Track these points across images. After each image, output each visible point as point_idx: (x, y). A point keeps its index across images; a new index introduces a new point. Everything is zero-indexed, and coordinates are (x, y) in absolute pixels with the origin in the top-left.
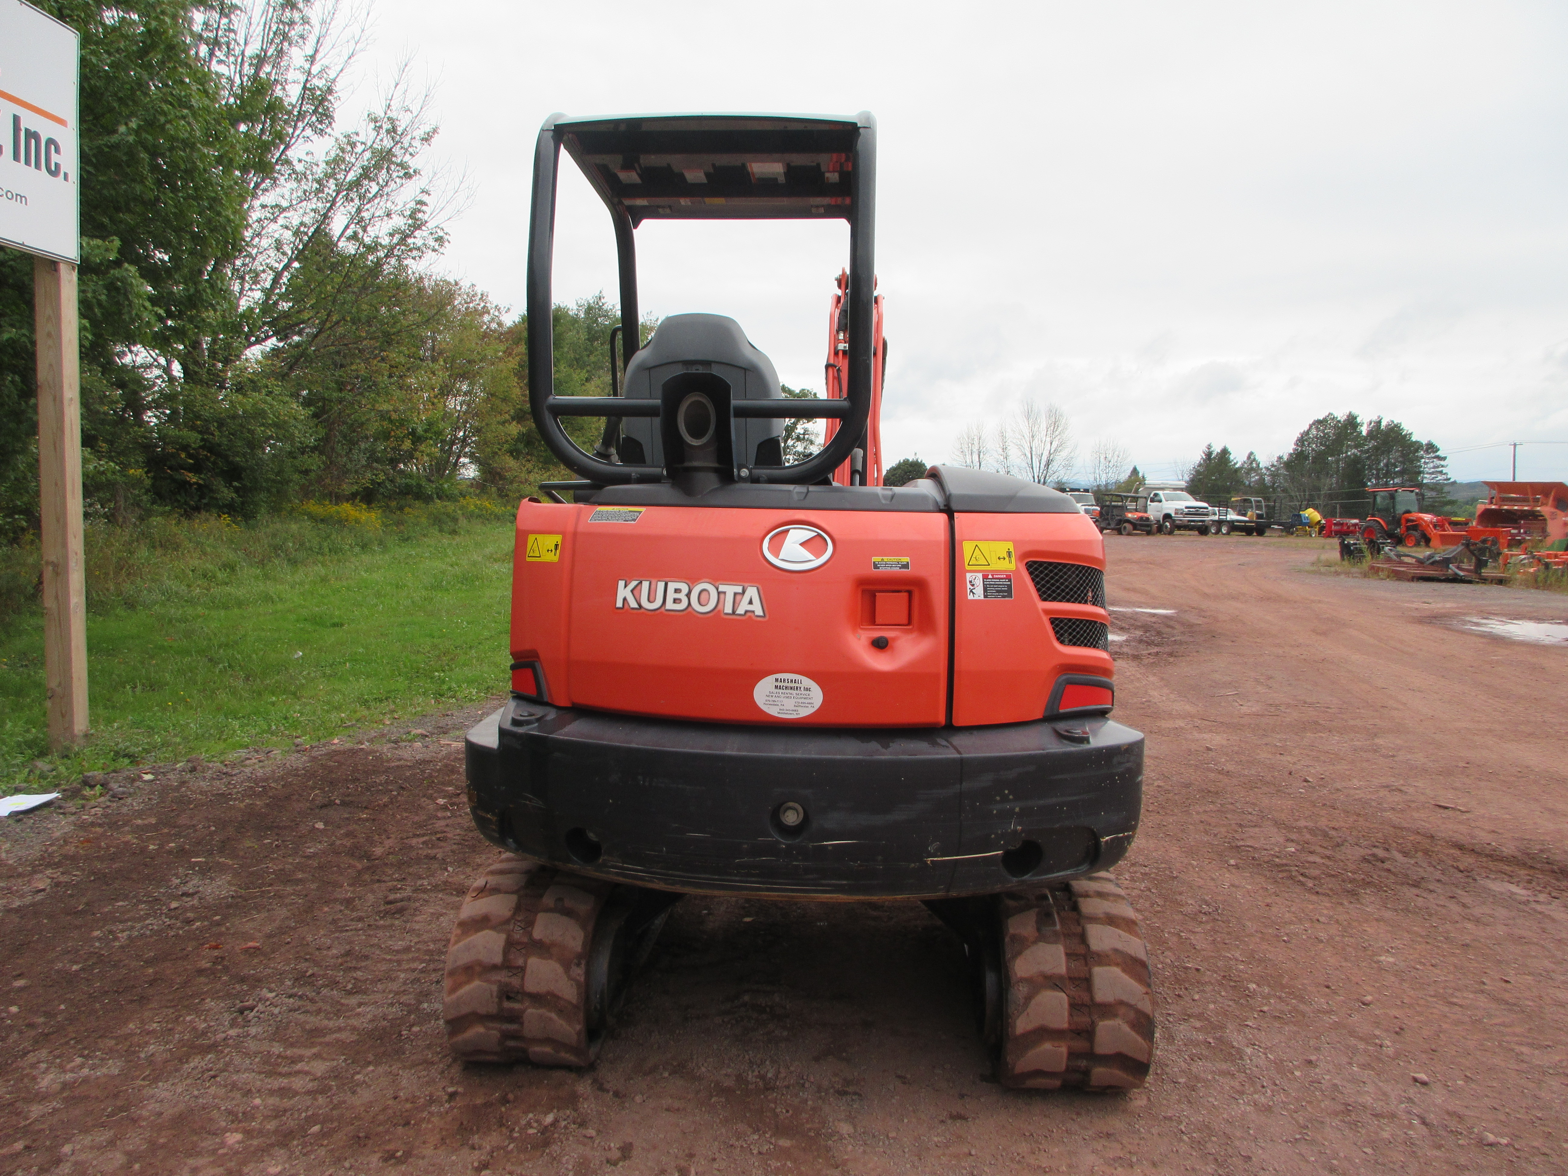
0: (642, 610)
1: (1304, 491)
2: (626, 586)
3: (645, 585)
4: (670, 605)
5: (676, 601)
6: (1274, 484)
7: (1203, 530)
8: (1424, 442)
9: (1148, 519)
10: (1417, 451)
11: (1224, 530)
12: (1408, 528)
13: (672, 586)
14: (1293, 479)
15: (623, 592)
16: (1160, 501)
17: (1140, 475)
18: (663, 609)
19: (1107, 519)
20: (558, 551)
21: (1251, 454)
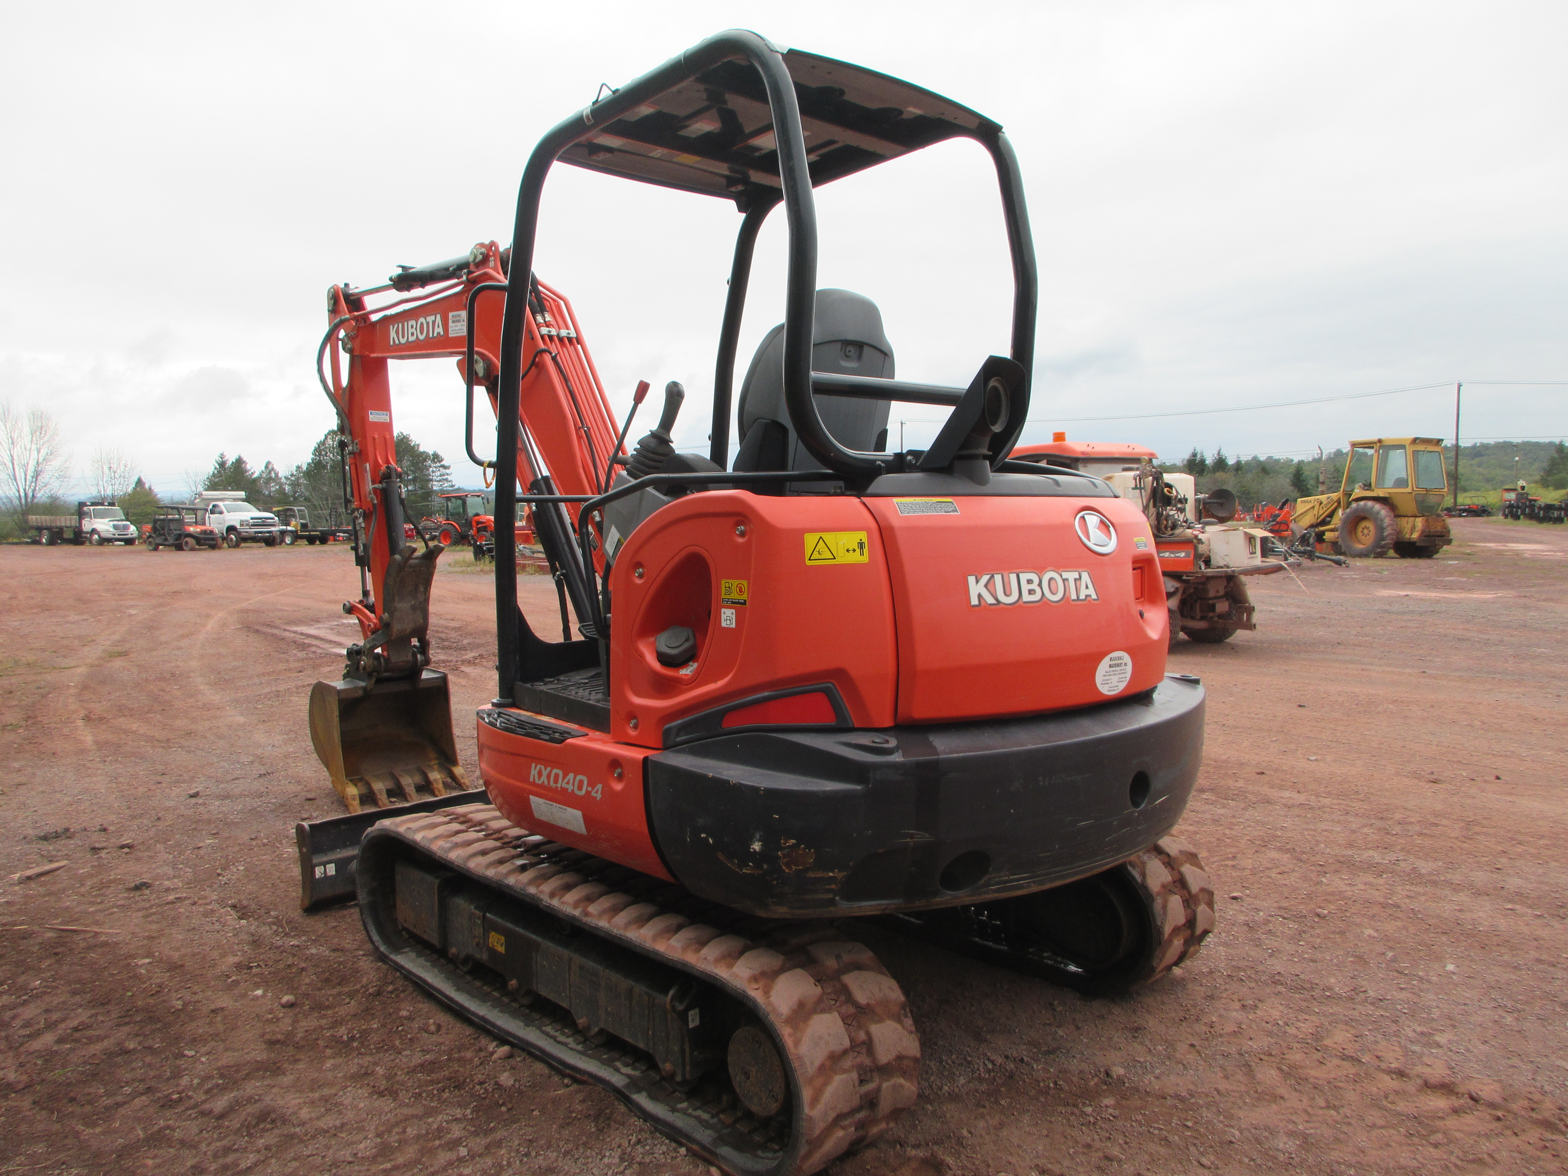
0: (1001, 605)
1: (327, 499)
2: (977, 582)
3: (998, 578)
4: (1026, 597)
5: (1031, 592)
6: (295, 492)
7: (270, 541)
8: (431, 452)
9: (212, 532)
10: (425, 460)
11: (288, 540)
12: (479, 530)
13: (1024, 577)
14: (314, 488)
15: (976, 589)
16: (221, 513)
17: (147, 486)
18: (1020, 602)
19: (164, 534)
20: (866, 551)
21: (268, 463)
